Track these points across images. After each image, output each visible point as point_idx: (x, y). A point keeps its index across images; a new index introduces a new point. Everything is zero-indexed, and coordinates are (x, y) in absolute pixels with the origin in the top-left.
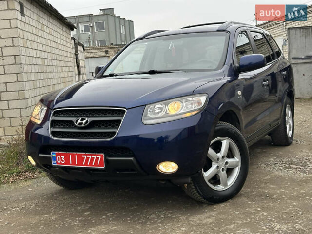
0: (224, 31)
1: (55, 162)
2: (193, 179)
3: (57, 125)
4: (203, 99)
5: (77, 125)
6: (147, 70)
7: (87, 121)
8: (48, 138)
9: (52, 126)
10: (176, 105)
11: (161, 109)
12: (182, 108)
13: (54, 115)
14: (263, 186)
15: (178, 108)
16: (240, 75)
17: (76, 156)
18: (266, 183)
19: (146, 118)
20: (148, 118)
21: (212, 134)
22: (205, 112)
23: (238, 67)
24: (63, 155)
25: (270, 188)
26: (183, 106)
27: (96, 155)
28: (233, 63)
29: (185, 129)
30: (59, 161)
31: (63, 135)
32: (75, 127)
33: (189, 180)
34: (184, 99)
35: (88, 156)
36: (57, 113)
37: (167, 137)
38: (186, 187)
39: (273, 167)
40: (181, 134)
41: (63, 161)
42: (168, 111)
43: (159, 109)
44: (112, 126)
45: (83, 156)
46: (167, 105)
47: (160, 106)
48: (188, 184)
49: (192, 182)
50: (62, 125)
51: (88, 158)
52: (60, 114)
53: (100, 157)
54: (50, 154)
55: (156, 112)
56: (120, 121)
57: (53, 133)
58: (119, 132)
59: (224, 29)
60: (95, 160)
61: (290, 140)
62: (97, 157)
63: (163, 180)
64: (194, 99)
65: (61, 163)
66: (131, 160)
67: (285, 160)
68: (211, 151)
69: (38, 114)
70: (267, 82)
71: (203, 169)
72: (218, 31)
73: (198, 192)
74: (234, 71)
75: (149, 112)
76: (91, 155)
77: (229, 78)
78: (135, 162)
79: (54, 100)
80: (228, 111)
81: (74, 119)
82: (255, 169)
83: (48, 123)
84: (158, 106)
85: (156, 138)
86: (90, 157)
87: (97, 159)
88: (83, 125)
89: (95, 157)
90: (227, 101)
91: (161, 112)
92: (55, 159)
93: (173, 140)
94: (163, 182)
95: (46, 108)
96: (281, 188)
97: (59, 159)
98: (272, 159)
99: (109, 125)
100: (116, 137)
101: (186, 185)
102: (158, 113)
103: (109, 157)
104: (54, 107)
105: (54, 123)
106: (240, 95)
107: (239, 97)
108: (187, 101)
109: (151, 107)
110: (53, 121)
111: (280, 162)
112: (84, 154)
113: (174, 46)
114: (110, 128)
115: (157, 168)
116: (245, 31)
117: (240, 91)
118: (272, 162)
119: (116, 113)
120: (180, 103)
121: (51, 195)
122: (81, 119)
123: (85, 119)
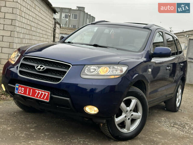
0: (148, 29)
1: (17, 91)
2: (107, 121)
3: (24, 67)
4: (125, 69)
5: (37, 69)
7: (44, 68)
8: (16, 74)
9: (21, 67)
10: (105, 69)
11: (95, 70)
12: (109, 72)
13: (23, 60)
14: (153, 135)
15: (106, 71)
16: (153, 59)
17: (32, 90)
18: (156, 134)
19: (83, 74)
20: (85, 74)
21: (125, 93)
22: (125, 78)
23: (152, 53)
24: (23, 87)
25: (158, 138)
26: (110, 71)
28: (150, 51)
29: (108, 86)
30: (20, 89)
31: (26, 74)
32: (36, 71)
33: (105, 121)
34: (112, 66)
35: (39, 92)
36: (26, 59)
37: (95, 89)
38: (102, 126)
40: (104, 89)
41: (22, 92)
42: (99, 72)
43: (94, 70)
44: (60, 75)
45: (36, 91)
46: (99, 67)
47: (95, 67)
48: (104, 124)
49: (106, 123)
50: (27, 67)
51: (39, 93)
52: (28, 60)
53: (47, 94)
54: (15, 85)
55: (91, 71)
56: (66, 72)
57: (21, 72)
58: (64, 79)
59: (149, 27)
60: (43, 95)
61: (177, 109)
62: (45, 93)
64: (119, 68)
65: (21, 93)
66: (67, 100)
67: (171, 121)
68: (123, 105)
69: (14, 58)
70: (170, 67)
71: (115, 116)
72: (144, 28)
73: (109, 130)
74: (149, 56)
75: (86, 70)
76: (42, 91)
77: (145, 59)
78: (70, 101)
79: (26, 50)
80: (140, 80)
81: (35, 65)
82: (151, 123)
83: (19, 65)
84: (93, 67)
86: (41, 92)
87: (45, 95)
88: (41, 70)
89: (44, 93)
90: (141, 73)
91: (94, 71)
92: (17, 89)
93: (99, 92)
94: (87, 119)
95: (20, 55)
96: (165, 139)
97: (20, 90)
98: (163, 119)
99: (58, 74)
100: (61, 82)
101: (102, 124)
102: (93, 72)
103: (54, 95)
104: (25, 55)
105: (23, 65)
106: (150, 72)
107: (149, 73)
108: (114, 68)
109: (89, 67)
110: (22, 64)
111: (168, 121)
112: (37, 90)
113: (114, 32)
114: (58, 76)
115: (84, 108)
116: (162, 32)
117: (150, 69)
118: (163, 121)
119: (64, 66)
120: (109, 68)
121: (13, 113)
122: (40, 65)
123: (43, 66)
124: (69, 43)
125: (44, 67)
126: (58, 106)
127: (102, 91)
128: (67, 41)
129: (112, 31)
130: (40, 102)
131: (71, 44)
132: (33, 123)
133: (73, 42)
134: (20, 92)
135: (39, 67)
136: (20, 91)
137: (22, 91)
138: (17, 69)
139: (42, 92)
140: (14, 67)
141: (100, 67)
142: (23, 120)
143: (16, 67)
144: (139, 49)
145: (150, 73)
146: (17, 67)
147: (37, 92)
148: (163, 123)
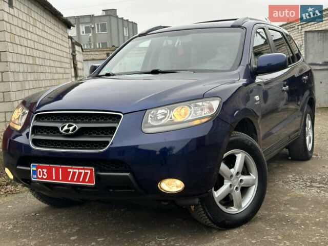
0: (239, 26)
1: (35, 177)
2: (202, 200)
3: (39, 131)
4: (215, 104)
5: (62, 132)
6: (150, 70)
7: (75, 128)
8: (28, 147)
9: (33, 133)
10: (183, 111)
11: (165, 115)
12: (190, 114)
13: (36, 119)
14: (282, 209)
15: (185, 114)
16: (257, 77)
17: (60, 170)
18: (285, 204)
19: (145, 125)
20: (148, 125)
21: (225, 146)
22: (218, 119)
23: (255, 68)
24: (45, 168)
25: (291, 211)
26: (191, 112)
27: (85, 169)
28: (250, 64)
29: (193, 140)
30: (40, 171)
31: (46, 144)
32: (61, 135)
33: (197, 201)
34: (192, 104)
35: (74, 170)
36: (39, 118)
37: (171, 149)
38: (193, 210)
39: (293, 185)
40: (187, 146)
41: (45, 175)
42: (173, 117)
43: (162, 115)
44: (105, 135)
45: (69, 170)
46: (171, 110)
47: (163, 111)
48: (196, 206)
49: (200, 203)
50: (45, 132)
51: (74, 173)
52: (43, 119)
53: (89, 172)
54: (30, 167)
55: (159, 118)
56: (114, 128)
57: (35, 142)
58: (113, 141)
59: (240, 24)
60: (83, 176)
61: (309, 154)
62: (86, 171)
63: (166, 201)
64: (204, 104)
65: (42, 178)
66: (127, 176)
67: (305, 177)
68: (223, 167)
69: (18, 118)
70: (287, 87)
71: (213, 189)
72: (233, 26)
73: (207, 215)
74: (251, 73)
75: (149, 118)
76: (79, 169)
77: (244, 81)
78: (131, 178)
79: (37, 102)
80: (243, 119)
81: (59, 125)
82: (272, 186)
83: (30, 130)
84: (161, 111)
85: (157, 149)
86: (77, 171)
87: (86, 174)
88: (70, 133)
89: (83, 171)
90: (242, 107)
91: (164, 118)
92: (35, 173)
93: (178, 152)
94: (166, 203)
95: (27, 112)
96: (304, 211)
97: (40, 173)
98: (290, 176)
99: (102, 133)
100: (109, 148)
101: (193, 207)
102: (161, 119)
103: (101, 172)
104: (37, 111)
105: (36, 130)
106: (258, 101)
107: (256, 103)
108: (196, 106)
109: (153, 112)
110: (35, 128)
111: (300, 179)
112: (70, 168)
113: (181, 43)
114: (102, 137)
115: (159, 186)
116: (264, 29)
117: (258, 96)
118: (291, 179)
119: (109, 119)
120: (188, 108)
121: (33, 214)
122: (67, 125)
123: (73, 125)
124: (108, 75)
125: (75, 125)
126: (111, 190)
127: (183, 150)
128: (103, 73)
129: (178, 41)
130: (79, 189)
131: (111, 77)
132: (72, 224)
133: (113, 72)
134: (40, 177)
135: (66, 128)
136: (40, 175)
137: (43, 175)
138: (28, 138)
139: (80, 171)
140: (21, 135)
141: (174, 109)
142: (53, 223)
143: (24, 134)
144: (232, 65)
145: (258, 103)
146: (27, 134)
147: (70, 172)
148: (293, 184)
